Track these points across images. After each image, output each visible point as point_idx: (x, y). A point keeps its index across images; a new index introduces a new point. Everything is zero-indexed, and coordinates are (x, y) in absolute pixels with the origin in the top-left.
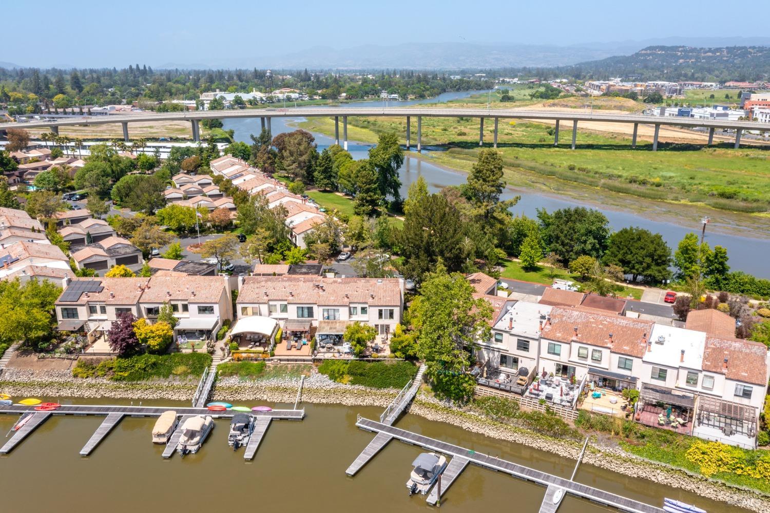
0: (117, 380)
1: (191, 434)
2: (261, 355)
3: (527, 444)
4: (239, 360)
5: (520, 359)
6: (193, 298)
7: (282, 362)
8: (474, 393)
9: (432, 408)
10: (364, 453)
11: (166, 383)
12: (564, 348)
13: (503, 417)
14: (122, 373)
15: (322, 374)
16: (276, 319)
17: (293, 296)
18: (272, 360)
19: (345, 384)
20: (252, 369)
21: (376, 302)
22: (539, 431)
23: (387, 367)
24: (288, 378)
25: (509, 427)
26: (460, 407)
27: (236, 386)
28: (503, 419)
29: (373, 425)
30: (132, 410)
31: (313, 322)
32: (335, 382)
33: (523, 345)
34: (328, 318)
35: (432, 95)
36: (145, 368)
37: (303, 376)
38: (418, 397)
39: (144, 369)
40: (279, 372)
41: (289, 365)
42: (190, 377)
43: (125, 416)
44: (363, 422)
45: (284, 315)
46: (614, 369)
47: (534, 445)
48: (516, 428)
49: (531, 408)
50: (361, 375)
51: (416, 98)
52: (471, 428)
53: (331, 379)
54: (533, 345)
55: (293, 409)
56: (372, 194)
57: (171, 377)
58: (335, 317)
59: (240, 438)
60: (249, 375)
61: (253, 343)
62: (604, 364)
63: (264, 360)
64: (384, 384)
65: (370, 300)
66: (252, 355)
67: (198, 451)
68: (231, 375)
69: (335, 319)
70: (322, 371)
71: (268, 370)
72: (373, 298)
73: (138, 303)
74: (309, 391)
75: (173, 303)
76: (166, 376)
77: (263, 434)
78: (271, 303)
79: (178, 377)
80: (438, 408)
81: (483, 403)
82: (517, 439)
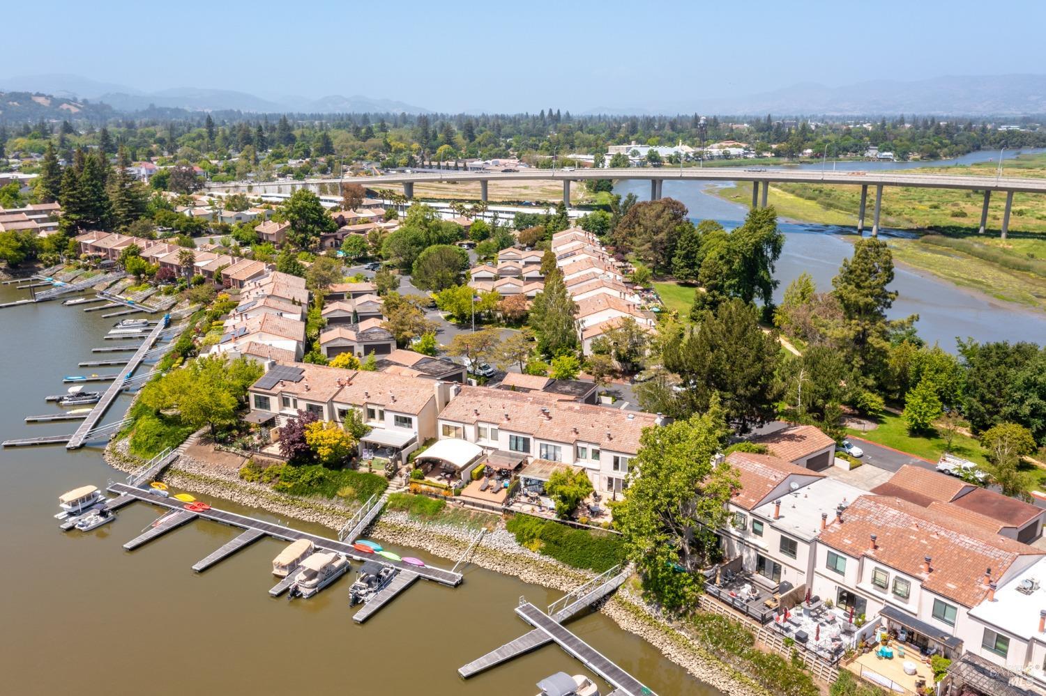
0: (279, 491)
1: (312, 575)
2: (443, 491)
4: (416, 492)
5: (783, 567)
6: (391, 404)
7: (465, 506)
8: (697, 604)
9: (633, 612)
10: (498, 652)
11: (328, 506)
12: (851, 565)
13: (723, 650)
14: (286, 484)
15: (509, 531)
16: (484, 447)
17: (508, 419)
18: (455, 500)
19: (533, 552)
20: (428, 507)
21: (613, 445)
23: (591, 539)
24: (465, 528)
25: (727, 668)
26: (669, 619)
27: (402, 525)
28: (723, 654)
29: (535, 615)
30: (275, 529)
31: (529, 459)
32: (520, 545)
33: (789, 546)
34: (547, 457)
35: (951, 155)
36: (311, 481)
37: (484, 529)
38: (620, 592)
39: (309, 483)
40: (457, 518)
41: (473, 511)
42: (354, 503)
43: (265, 535)
44: (525, 610)
45: (493, 444)
46: (927, 617)
48: (735, 672)
49: (770, 647)
50: (556, 543)
51: (922, 158)
52: (673, 656)
53: (517, 540)
54: (803, 549)
55: (450, 570)
56: (716, 293)
57: (335, 499)
58: (555, 457)
59: (363, 592)
60: (422, 514)
61: (443, 474)
62: (911, 606)
63: (445, 498)
64: (581, 563)
65: (605, 442)
66: (433, 489)
67: (312, 596)
68: (401, 510)
69: (555, 460)
70: (510, 528)
71: (446, 512)
72: (611, 439)
73: (332, 401)
74: (485, 551)
75: (370, 407)
76: (331, 497)
77: (393, 594)
78: (480, 425)
79: (342, 500)
80: (640, 615)
81: (702, 622)
82: (733, 689)
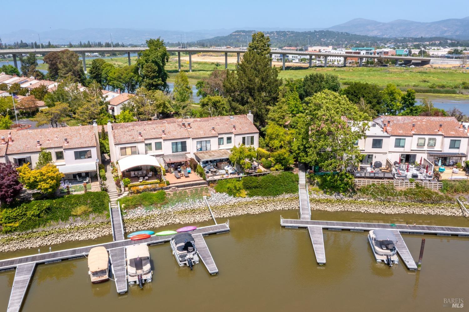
0: (6, 232)
3: (417, 213)
4: (138, 192)
5: (374, 155)
6: (66, 144)
8: (355, 185)
9: (327, 202)
11: (68, 226)
12: (408, 140)
13: (388, 197)
14: (10, 225)
15: (220, 193)
17: (165, 134)
18: (170, 188)
19: (244, 198)
20: (155, 198)
22: (421, 201)
24: (191, 201)
25: (397, 204)
26: (350, 196)
27: (144, 216)
28: (390, 199)
29: (296, 222)
31: (187, 155)
32: (235, 197)
33: (377, 143)
34: (201, 149)
36: (39, 214)
37: (204, 197)
38: (311, 197)
39: (38, 216)
40: (180, 197)
41: (187, 190)
42: (92, 216)
43: (37, 265)
44: (286, 222)
45: (159, 152)
47: (423, 212)
48: (402, 203)
49: (404, 187)
51: (110, 55)
52: (369, 211)
53: (230, 195)
54: (385, 142)
55: (216, 224)
57: (71, 219)
58: (206, 148)
60: (154, 204)
61: (142, 178)
63: (162, 189)
64: (276, 193)
65: (233, 131)
68: (135, 206)
69: (207, 150)
70: (219, 191)
71: (169, 197)
72: (236, 129)
73: (6, 155)
75: (45, 151)
76: (65, 219)
77: (208, 249)
78: (146, 142)
79: (79, 218)
80: (333, 201)
81: (367, 190)
82: (408, 211)
